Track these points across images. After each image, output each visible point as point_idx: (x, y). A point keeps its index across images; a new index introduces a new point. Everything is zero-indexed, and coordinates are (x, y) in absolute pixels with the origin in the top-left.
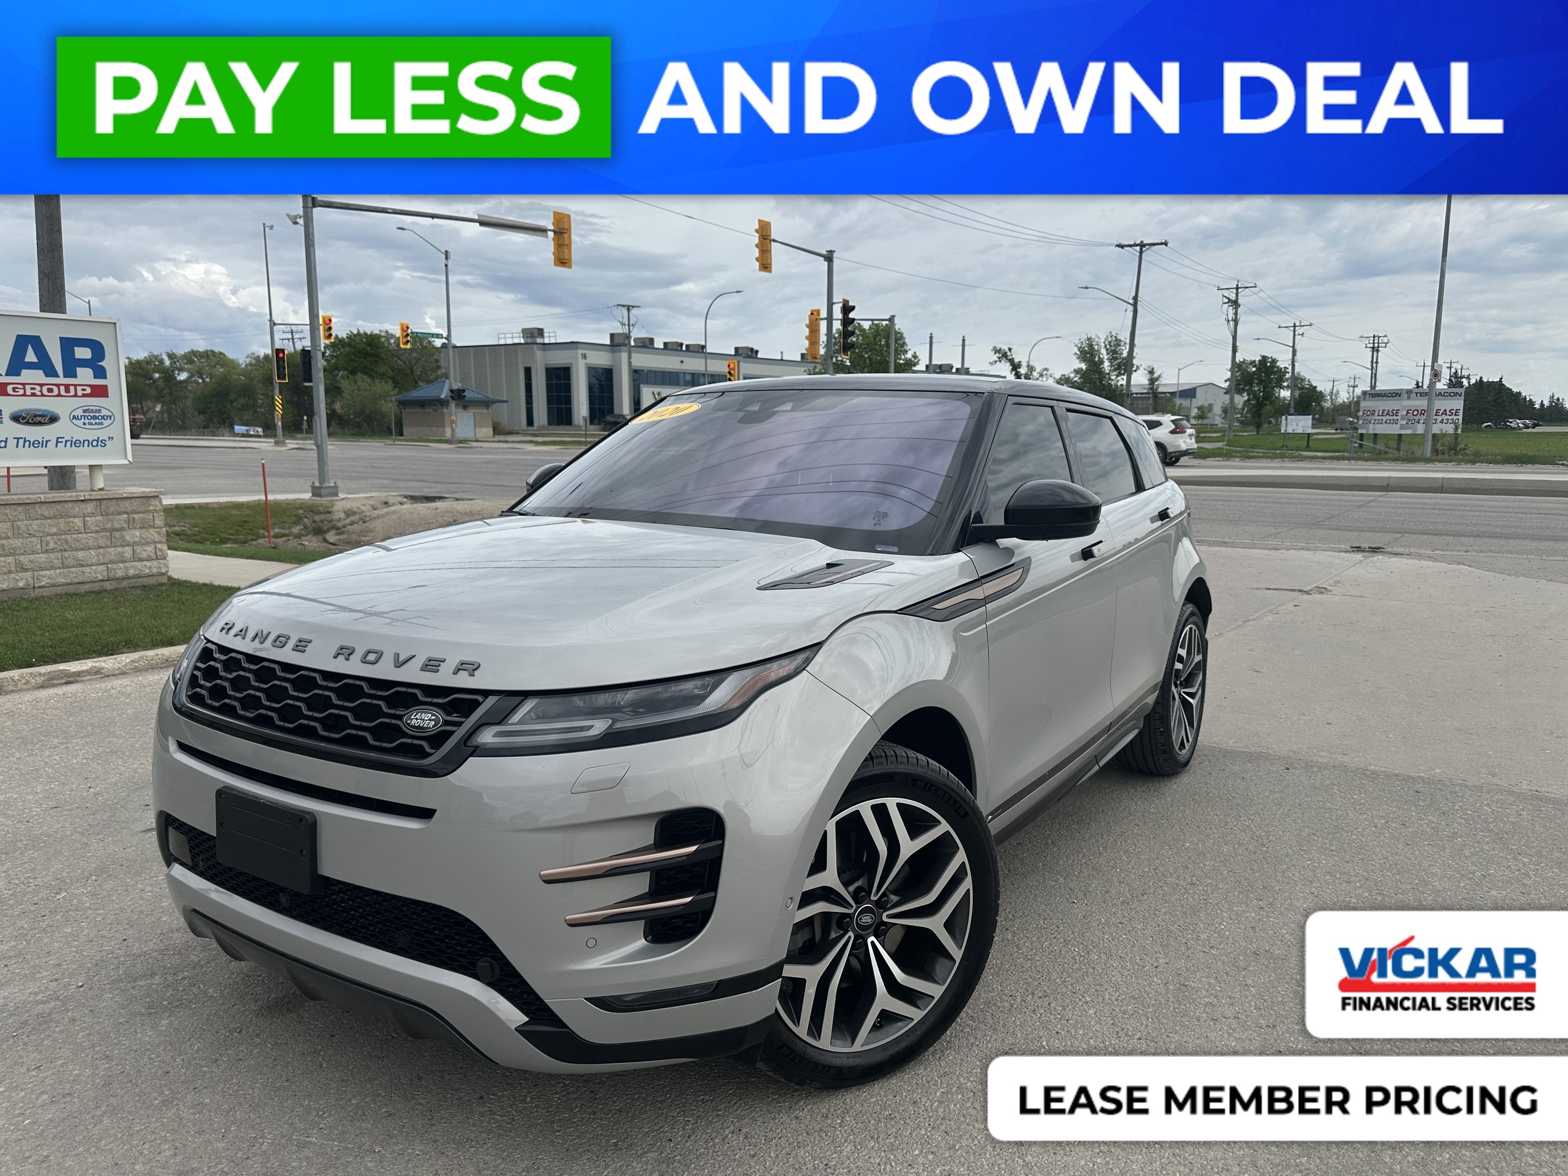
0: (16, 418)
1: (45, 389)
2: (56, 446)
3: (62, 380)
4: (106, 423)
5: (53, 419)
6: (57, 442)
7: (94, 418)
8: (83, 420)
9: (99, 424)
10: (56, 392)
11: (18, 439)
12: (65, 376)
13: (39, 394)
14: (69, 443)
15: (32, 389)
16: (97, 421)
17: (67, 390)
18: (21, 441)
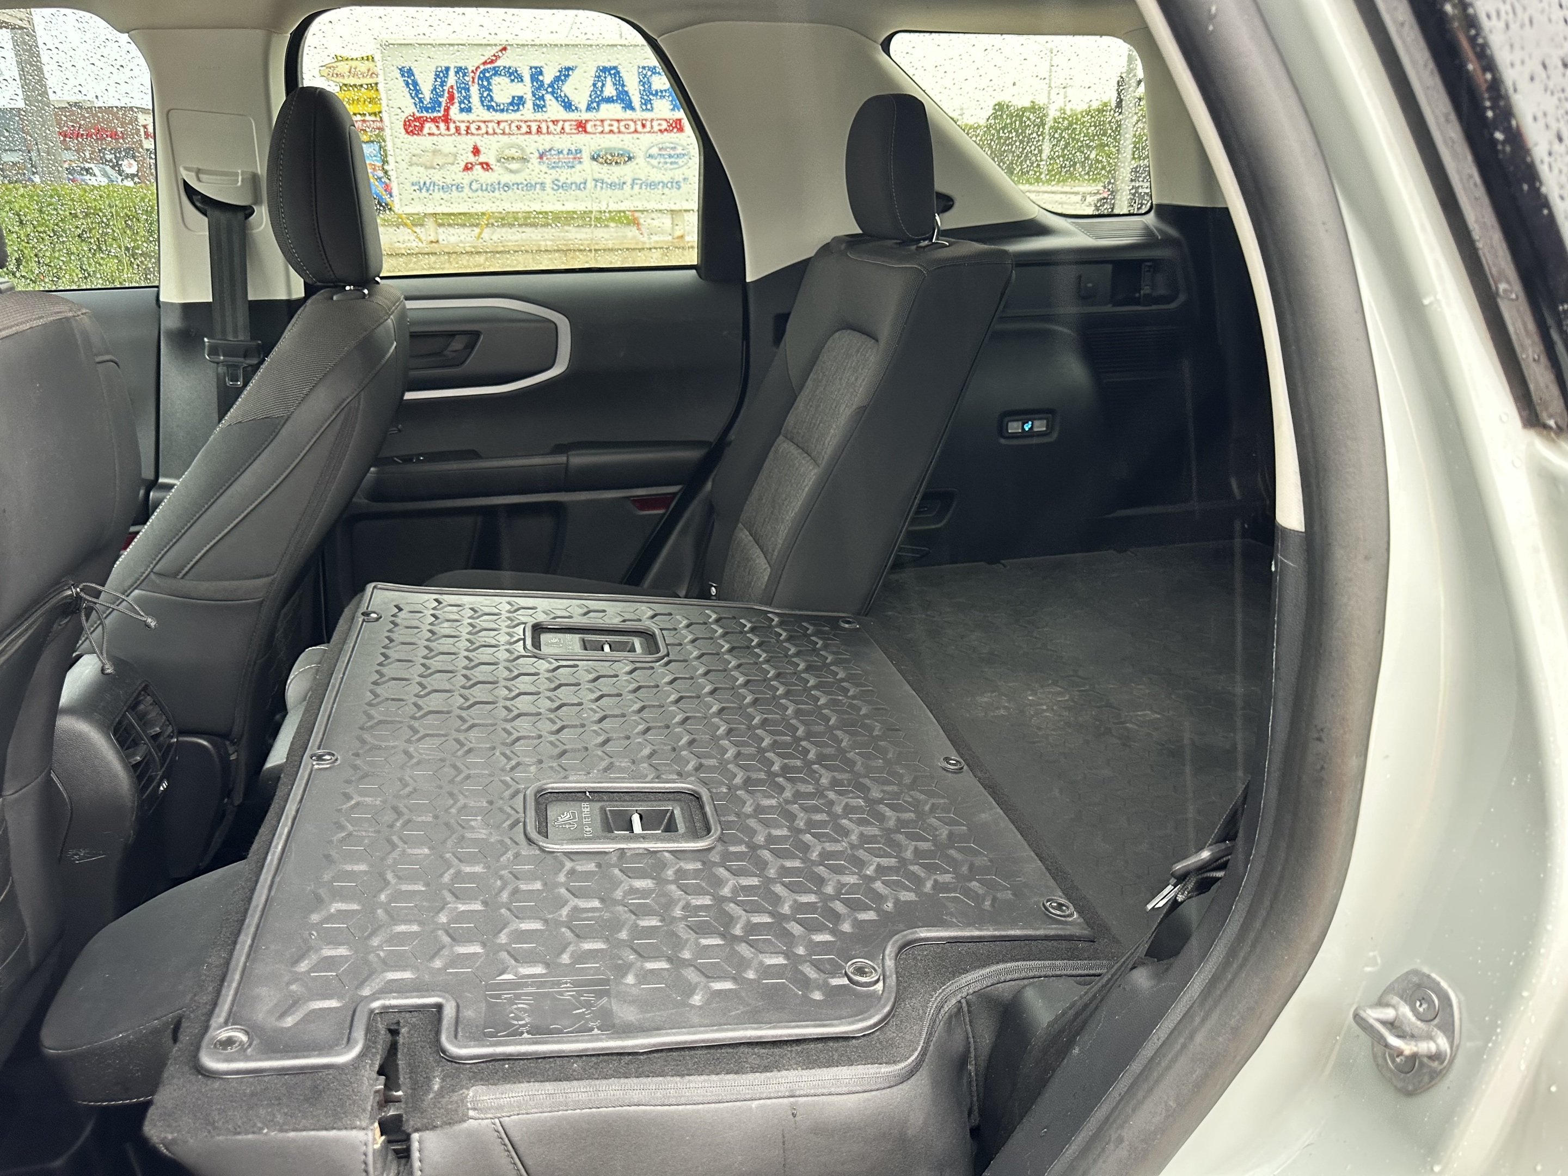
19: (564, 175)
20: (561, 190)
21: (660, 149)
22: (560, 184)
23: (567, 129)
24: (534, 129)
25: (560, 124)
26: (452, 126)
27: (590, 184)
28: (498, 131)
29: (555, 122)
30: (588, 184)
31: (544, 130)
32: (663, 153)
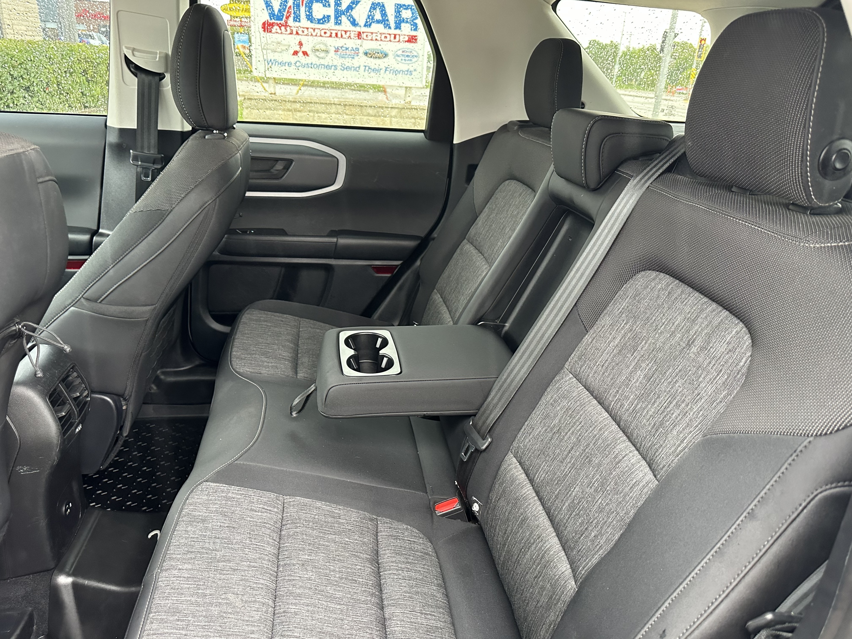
0: (366, 54)
1: (383, 36)
2: (385, 72)
3: (393, 31)
4: (415, 59)
5: (386, 55)
6: (386, 70)
7: (408, 56)
8: (401, 58)
9: (411, 60)
10: (388, 39)
11: (365, 66)
12: (396, 28)
13: (379, 39)
14: (392, 71)
15: (377, 36)
16: (409, 58)
17: (395, 38)
18: (367, 68)
19: (348, 62)
20: (345, 70)
21: (403, 52)
22: (345, 67)
23: (352, 37)
24: (334, 35)
25: (348, 33)
26: (288, 28)
27: (362, 68)
28: (314, 34)
29: (346, 32)
30: (361, 68)
31: (339, 35)
32: (403, 54)
